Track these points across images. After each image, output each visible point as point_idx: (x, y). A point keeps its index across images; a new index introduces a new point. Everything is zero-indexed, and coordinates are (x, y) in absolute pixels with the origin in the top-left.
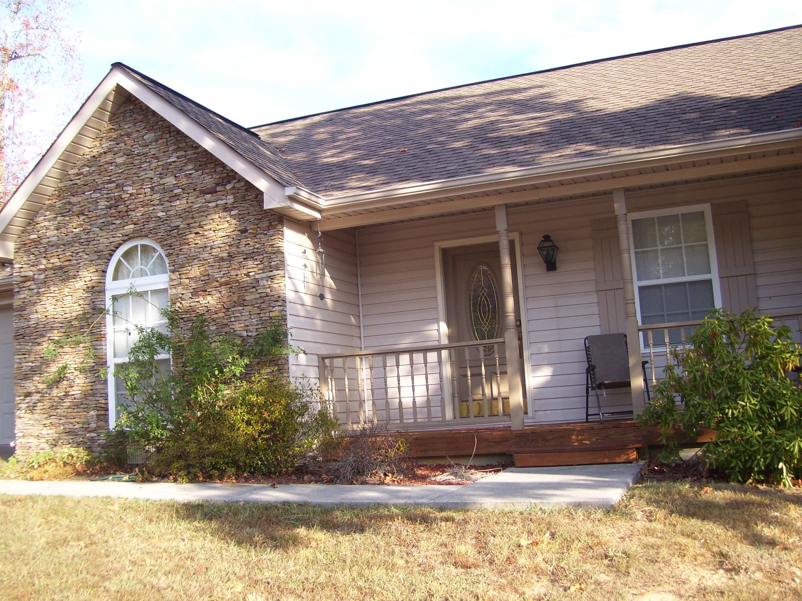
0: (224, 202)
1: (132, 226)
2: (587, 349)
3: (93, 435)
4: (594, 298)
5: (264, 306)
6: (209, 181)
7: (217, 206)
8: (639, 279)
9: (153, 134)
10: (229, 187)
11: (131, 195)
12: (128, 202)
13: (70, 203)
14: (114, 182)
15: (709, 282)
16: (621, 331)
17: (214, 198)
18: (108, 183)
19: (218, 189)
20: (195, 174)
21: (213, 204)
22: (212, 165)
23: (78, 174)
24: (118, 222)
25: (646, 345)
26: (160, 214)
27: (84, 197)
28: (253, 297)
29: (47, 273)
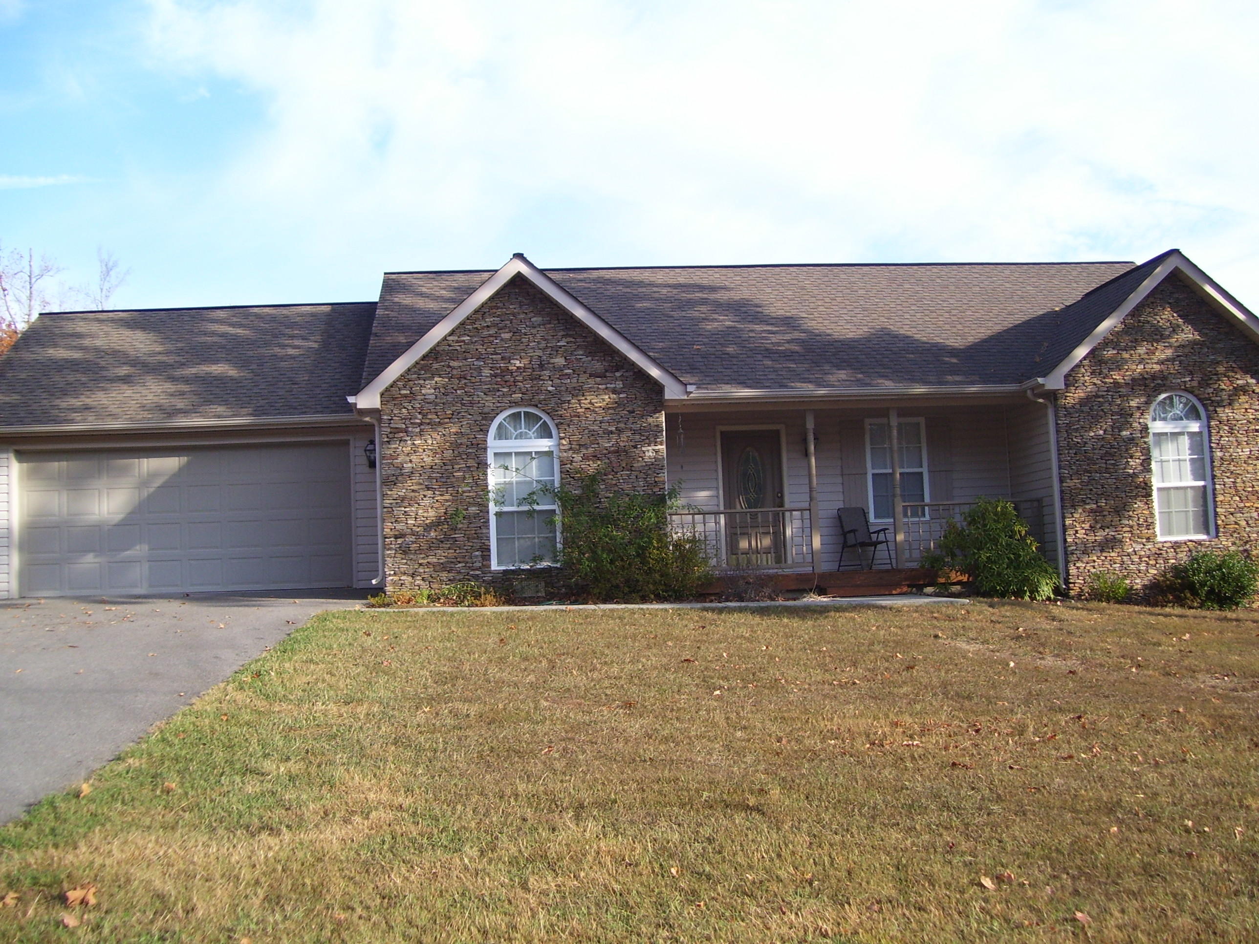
0: (612, 386)
1: (520, 395)
2: (840, 517)
3: (478, 572)
4: (839, 480)
5: (650, 472)
6: (598, 366)
7: (606, 388)
8: (873, 468)
9: (541, 319)
10: (618, 374)
11: (518, 368)
12: (515, 374)
13: (449, 366)
14: (500, 354)
15: (921, 473)
16: (859, 506)
17: (603, 382)
18: (492, 354)
19: (608, 374)
20: (584, 358)
21: (604, 386)
22: (602, 354)
23: (457, 342)
24: (505, 390)
25: (905, 515)
26: (550, 388)
27: (465, 363)
28: (640, 464)
29: (422, 427)
